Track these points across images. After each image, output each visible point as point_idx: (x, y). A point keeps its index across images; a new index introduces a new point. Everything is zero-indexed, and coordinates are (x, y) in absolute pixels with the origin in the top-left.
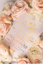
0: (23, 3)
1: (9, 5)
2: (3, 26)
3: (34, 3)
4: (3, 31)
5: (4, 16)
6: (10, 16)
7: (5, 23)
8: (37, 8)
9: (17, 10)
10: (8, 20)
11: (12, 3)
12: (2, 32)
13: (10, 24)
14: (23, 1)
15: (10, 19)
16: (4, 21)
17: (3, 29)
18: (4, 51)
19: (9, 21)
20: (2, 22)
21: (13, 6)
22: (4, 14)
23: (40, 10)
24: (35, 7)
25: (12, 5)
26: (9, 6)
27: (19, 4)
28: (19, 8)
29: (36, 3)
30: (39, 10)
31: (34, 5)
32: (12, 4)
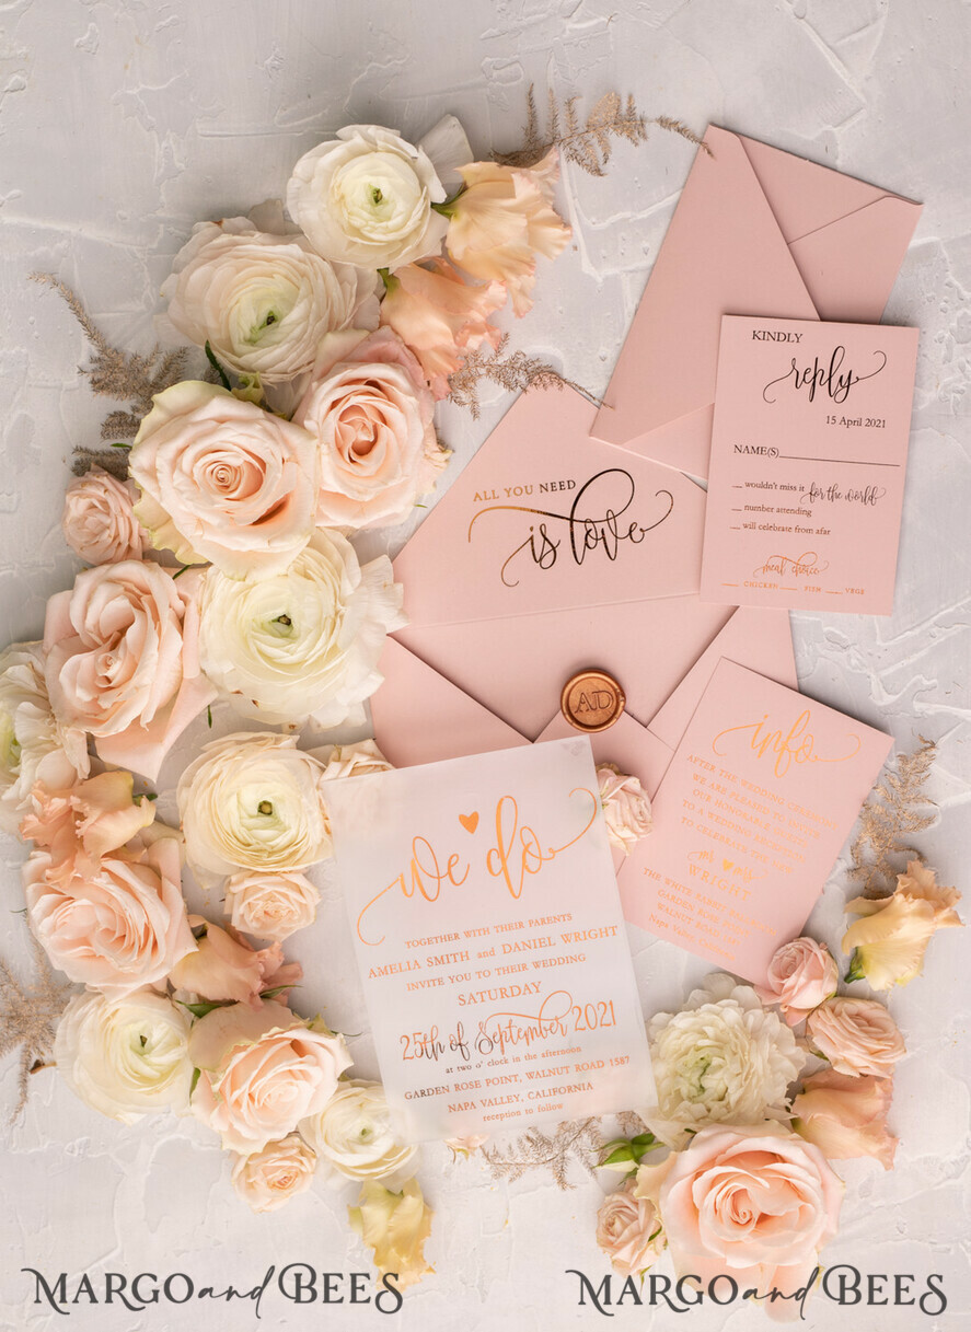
0: (113, 581)
1: (20, 694)
2: (115, 891)
3: (200, 523)
4: (147, 930)
5: (58, 804)
6: (97, 769)
7: (113, 855)
8: (254, 543)
9: (116, 670)
10: (112, 809)
11: (23, 656)
12: (142, 950)
13: (152, 834)
14: (102, 570)
15: (122, 787)
16: (99, 841)
17: (136, 918)
18: (296, 1064)
19: (124, 808)
20: (82, 862)
21: (48, 674)
22: (49, 791)
23: (282, 536)
24: (234, 548)
25: (40, 679)
26: (26, 706)
27: (90, 622)
28: (115, 646)
29: (214, 521)
30: (275, 544)
31: (208, 537)
32: (38, 666)
